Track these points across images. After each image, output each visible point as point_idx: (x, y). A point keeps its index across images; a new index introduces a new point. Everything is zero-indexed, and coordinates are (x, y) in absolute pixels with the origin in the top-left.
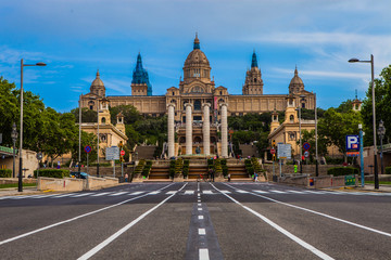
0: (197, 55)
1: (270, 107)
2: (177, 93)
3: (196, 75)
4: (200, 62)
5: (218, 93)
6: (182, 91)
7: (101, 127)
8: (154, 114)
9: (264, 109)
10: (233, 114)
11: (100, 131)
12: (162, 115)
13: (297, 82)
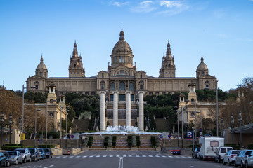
0: (122, 45)
1: (181, 88)
2: (106, 76)
3: (121, 61)
4: (125, 51)
5: (139, 76)
6: (110, 74)
7: (50, 106)
8: (87, 93)
9: (176, 90)
10: (151, 93)
11: (48, 109)
12: (94, 93)
13: (203, 67)
